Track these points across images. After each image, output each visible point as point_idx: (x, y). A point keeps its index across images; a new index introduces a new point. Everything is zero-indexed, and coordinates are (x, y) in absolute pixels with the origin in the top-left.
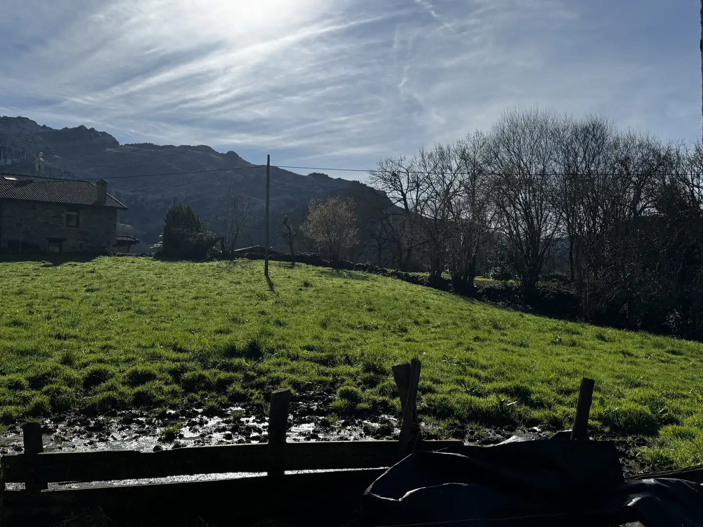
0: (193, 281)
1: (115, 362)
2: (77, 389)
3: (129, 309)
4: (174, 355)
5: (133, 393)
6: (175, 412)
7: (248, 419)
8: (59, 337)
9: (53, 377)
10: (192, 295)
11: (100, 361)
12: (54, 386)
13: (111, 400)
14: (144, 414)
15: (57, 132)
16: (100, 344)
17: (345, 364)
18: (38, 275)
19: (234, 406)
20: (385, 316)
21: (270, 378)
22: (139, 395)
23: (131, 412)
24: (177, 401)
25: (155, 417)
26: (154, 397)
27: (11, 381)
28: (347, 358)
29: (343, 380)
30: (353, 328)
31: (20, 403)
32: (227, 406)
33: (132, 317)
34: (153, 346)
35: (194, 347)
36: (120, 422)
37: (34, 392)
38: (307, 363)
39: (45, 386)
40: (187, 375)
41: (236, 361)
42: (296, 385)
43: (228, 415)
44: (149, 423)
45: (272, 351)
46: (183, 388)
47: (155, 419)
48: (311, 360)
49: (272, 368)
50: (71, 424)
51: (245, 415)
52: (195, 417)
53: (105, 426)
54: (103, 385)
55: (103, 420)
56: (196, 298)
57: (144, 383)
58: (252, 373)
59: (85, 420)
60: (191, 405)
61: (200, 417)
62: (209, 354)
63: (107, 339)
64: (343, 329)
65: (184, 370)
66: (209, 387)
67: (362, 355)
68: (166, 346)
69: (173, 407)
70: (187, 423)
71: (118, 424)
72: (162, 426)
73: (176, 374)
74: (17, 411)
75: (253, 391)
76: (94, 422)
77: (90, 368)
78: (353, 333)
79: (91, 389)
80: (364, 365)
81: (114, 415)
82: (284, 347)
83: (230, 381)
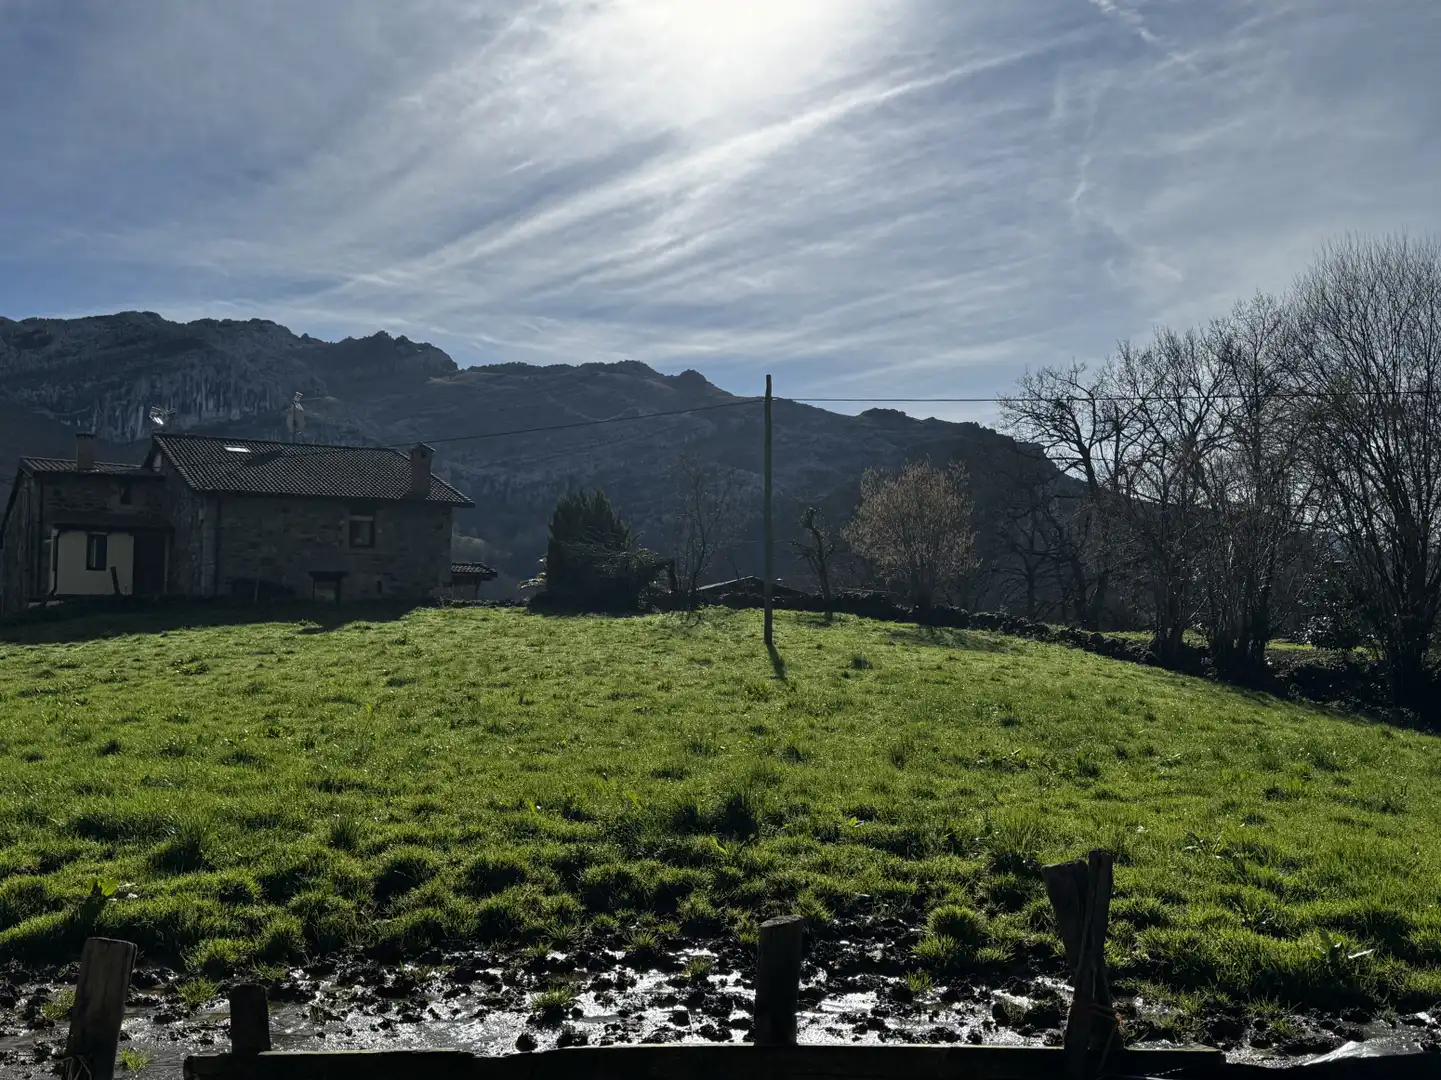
0: (610, 660)
1: (441, 842)
2: (361, 903)
3: (474, 723)
4: (564, 827)
5: (476, 911)
6: (565, 956)
7: (724, 977)
8: (327, 786)
9: (310, 875)
10: (605, 691)
11: (410, 840)
12: (313, 896)
13: (429, 928)
14: (500, 961)
15: (331, 346)
16: (409, 801)
17: (947, 851)
18: (292, 652)
19: (695, 947)
20: (1043, 737)
21: (774, 882)
22: (491, 917)
23: (471, 956)
24: (570, 931)
25: (524, 967)
26: (521, 922)
27: (225, 884)
28: (952, 838)
29: (944, 891)
30: (966, 764)
31: (242, 933)
32: (677, 946)
33: (478, 740)
34: (520, 806)
35: (605, 808)
36: (449, 978)
37: (271, 908)
38: (858, 848)
39: (294, 895)
40: (592, 873)
41: (698, 841)
42: (832, 900)
43: (680, 968)
44: (510, 980)
45: (777, 819)
46: (582, 903)
47: (523, 971)
48: (866, 841)
49: (779, 859)
50: (346, 982)
51: (717, 968)
52: (607, 969)
53: (417, 985)
54: (415, 893)
55: (412, 973)
56: (615, 697)
57: (498, 890)
58: (733, 871)
59: (374, 972)
60: (600, 943)
61: (618, 970)
62: (638, 826)
63: (428, 789)
64: (941, 766)
65: (584, 861)
66: (639, 901)
67: (989, 830)
68: (548, 808)
69: (560, 946)
70: (589, 982)
71: (443, 982)
72: (536, 989)
73: (568, 869)
74: (236, 950)
75: (735, 912)
76: (393, 977)
77: (387, 856)
78: (968, 778)
79: (390, 902)
80: (992, 854)
81: (436, 961)
82: (805, 810)
83: (684, 888)
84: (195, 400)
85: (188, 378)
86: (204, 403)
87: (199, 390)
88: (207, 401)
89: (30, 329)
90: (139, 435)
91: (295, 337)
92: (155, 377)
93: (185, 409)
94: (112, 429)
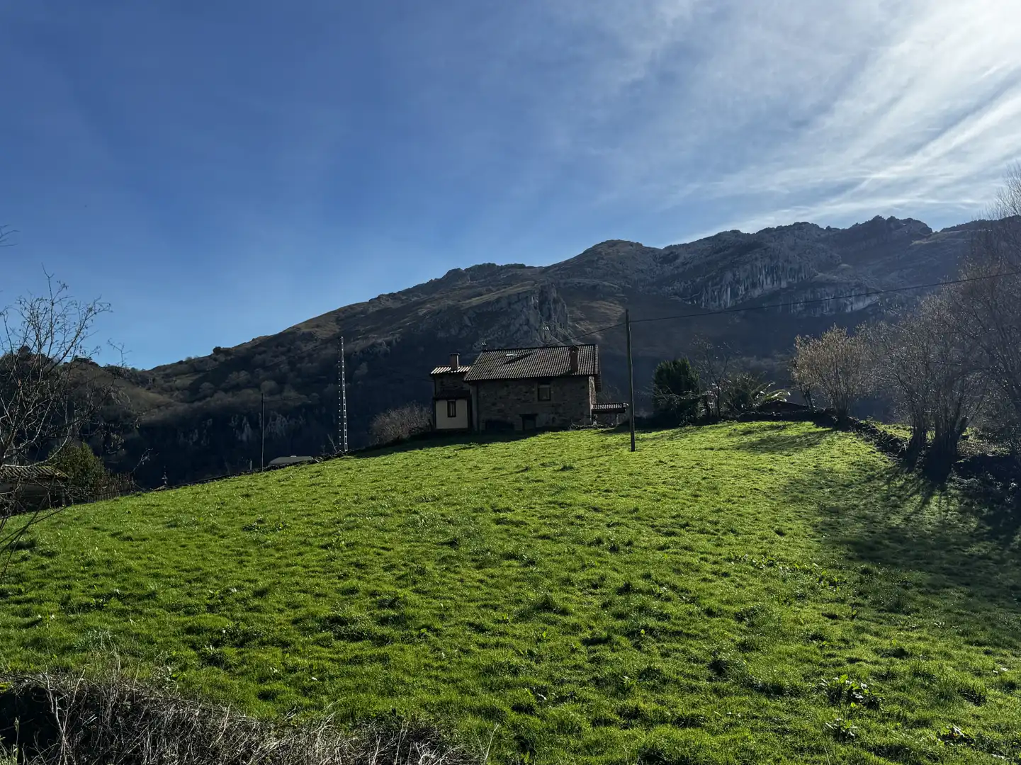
84: (759, 279)
85: (754, 267)
86: (765, 280)
87: (761, 274)
88: (766, 278)
89: (667, 252)
90: (729, 305)
91: (822, 229)
92: (735, 269)
93: (754, 285)
94: (713, 303)
